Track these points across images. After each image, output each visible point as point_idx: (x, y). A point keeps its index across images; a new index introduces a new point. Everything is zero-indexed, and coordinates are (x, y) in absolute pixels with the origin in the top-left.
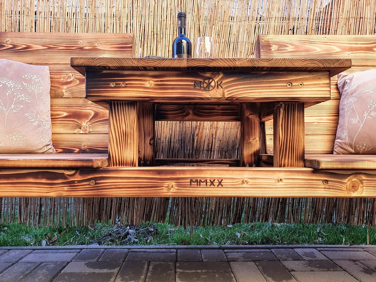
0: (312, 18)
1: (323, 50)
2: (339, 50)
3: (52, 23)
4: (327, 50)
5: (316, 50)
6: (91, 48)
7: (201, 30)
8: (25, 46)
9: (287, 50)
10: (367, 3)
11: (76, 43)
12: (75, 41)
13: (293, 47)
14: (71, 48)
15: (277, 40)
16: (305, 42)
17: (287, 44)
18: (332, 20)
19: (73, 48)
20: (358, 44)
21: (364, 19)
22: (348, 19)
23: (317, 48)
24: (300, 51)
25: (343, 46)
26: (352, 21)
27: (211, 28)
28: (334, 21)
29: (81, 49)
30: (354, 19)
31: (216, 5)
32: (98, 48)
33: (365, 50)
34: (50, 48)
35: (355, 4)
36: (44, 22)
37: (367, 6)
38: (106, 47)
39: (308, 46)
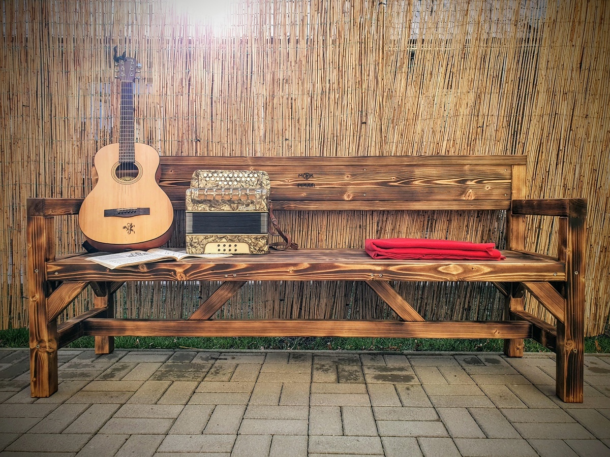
0: (502, 115)
3: (229, 126)
7: (383, 131)
10: (564, 99)
18: (524, 117)
21: (559, 115)
22: (542, 116)
26: (546, 118)
27: (394, 128)
28: (527, 117)
30: (548, 116)
31: (400, 104)
35: (551, 100)
36: (221, 124)
37: (563, 101)
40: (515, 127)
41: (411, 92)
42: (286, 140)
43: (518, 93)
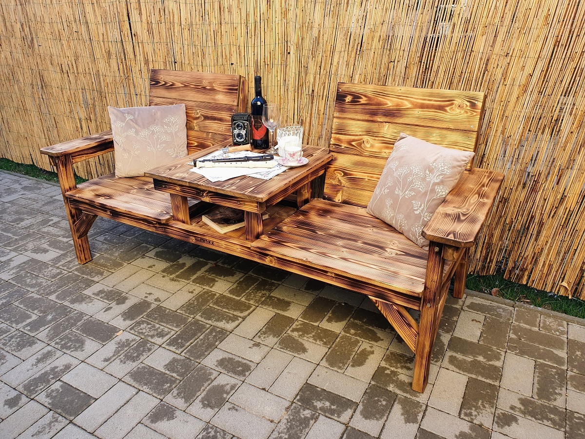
1: (394, 104)
2: (409, 106)
4: (398, 105)
5: (386, 104)
6: (211, 88)
8: (171, 83)
9: (359, 102)
11: (201, 82)
12: (200, 80)
13: (366, 99)
14: (198, 87)
15: (353, 90)
16: (379, 94)
17: (362, 95)
19: (200, 87)
20: (431, 100)
23: (388, 102)
24: (371, 105)
25: (416, 102)
29: (204, 88)
32: (215, 88)
33: (436, 109)
34: (186, 86)
38: (220, 88)
39: (381, 99)
40: (427, 63)
41: (329, 22)
42: (232, 64)
43: (433, 24)
